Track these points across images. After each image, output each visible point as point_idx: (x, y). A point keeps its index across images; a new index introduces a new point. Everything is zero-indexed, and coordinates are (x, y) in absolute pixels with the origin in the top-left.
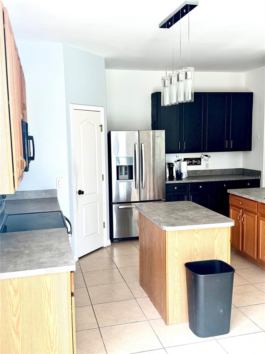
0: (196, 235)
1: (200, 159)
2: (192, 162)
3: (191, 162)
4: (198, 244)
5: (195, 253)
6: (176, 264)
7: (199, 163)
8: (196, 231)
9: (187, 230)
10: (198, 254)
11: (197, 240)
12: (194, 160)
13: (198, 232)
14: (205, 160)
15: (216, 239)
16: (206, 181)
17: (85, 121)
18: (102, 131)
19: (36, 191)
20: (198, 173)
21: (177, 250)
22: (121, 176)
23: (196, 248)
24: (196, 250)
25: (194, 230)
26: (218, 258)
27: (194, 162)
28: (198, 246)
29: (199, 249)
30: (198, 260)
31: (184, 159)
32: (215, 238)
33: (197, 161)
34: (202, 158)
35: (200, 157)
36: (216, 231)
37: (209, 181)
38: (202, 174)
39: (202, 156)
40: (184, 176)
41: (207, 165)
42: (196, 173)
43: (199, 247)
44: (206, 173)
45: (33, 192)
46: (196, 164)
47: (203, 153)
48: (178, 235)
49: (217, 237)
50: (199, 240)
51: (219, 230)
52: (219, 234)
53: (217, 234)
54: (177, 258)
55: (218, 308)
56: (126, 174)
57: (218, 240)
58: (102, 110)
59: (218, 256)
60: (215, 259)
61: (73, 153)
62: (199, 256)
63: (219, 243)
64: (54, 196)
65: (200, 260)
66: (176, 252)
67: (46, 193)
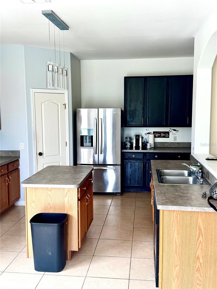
0: (49, 192)
1: (168, 133)
2: (161, 135)
3: (159, 135)
4: (51, 200)
5: (49, 206)
6: (34, 213)
7: (167, 136)
8: (49, 189)
9: (42, 188)
10: (51, 207)
11: (50, 196)
12: (162, 133)
13: (51, 190)
14: (174, 134)
15: (66, 197)
16: (162, 151)
17: (47, 101)
18: (65, 108)
19: (5, 151)
20: (166, 144)
21: (34, 202)
22: (86, 144)
24: (49, 204)
25: (48, 188)
27: (162, 135)
28: (51, 202)
29: (52, 203)
30: (51, 212)
31: (153, 132)
32: (66, 196)
33: (166, 134)
34: (171, 132)
35: (169, 131)
36: (66, 191)
37: (165, 152)
38: (170, 146)
39: (171, 130)
40: (148, 147)
41: (175, 138)
42: (164, 145)
44: (174, 145)
45: (4, 151)
46: (164, 137)
47: (172, 128)
48: (35, 191)
49: (66, 195)
50: (51, 197)
51: (68, 191)
52: (68, 194)
53: (67, 193)
54: (34, 209)
55: (47, 251)
56: (89, 142)
57: (67, 198)
58: (66, 92)
59: (68, 211)
60: (65, 213)
61: (33, 125)
62: (52, 209)
63: (68, 201)
64: (17, 155)
65: (52, 213)
66: (33, 204)
67: (12, 153)
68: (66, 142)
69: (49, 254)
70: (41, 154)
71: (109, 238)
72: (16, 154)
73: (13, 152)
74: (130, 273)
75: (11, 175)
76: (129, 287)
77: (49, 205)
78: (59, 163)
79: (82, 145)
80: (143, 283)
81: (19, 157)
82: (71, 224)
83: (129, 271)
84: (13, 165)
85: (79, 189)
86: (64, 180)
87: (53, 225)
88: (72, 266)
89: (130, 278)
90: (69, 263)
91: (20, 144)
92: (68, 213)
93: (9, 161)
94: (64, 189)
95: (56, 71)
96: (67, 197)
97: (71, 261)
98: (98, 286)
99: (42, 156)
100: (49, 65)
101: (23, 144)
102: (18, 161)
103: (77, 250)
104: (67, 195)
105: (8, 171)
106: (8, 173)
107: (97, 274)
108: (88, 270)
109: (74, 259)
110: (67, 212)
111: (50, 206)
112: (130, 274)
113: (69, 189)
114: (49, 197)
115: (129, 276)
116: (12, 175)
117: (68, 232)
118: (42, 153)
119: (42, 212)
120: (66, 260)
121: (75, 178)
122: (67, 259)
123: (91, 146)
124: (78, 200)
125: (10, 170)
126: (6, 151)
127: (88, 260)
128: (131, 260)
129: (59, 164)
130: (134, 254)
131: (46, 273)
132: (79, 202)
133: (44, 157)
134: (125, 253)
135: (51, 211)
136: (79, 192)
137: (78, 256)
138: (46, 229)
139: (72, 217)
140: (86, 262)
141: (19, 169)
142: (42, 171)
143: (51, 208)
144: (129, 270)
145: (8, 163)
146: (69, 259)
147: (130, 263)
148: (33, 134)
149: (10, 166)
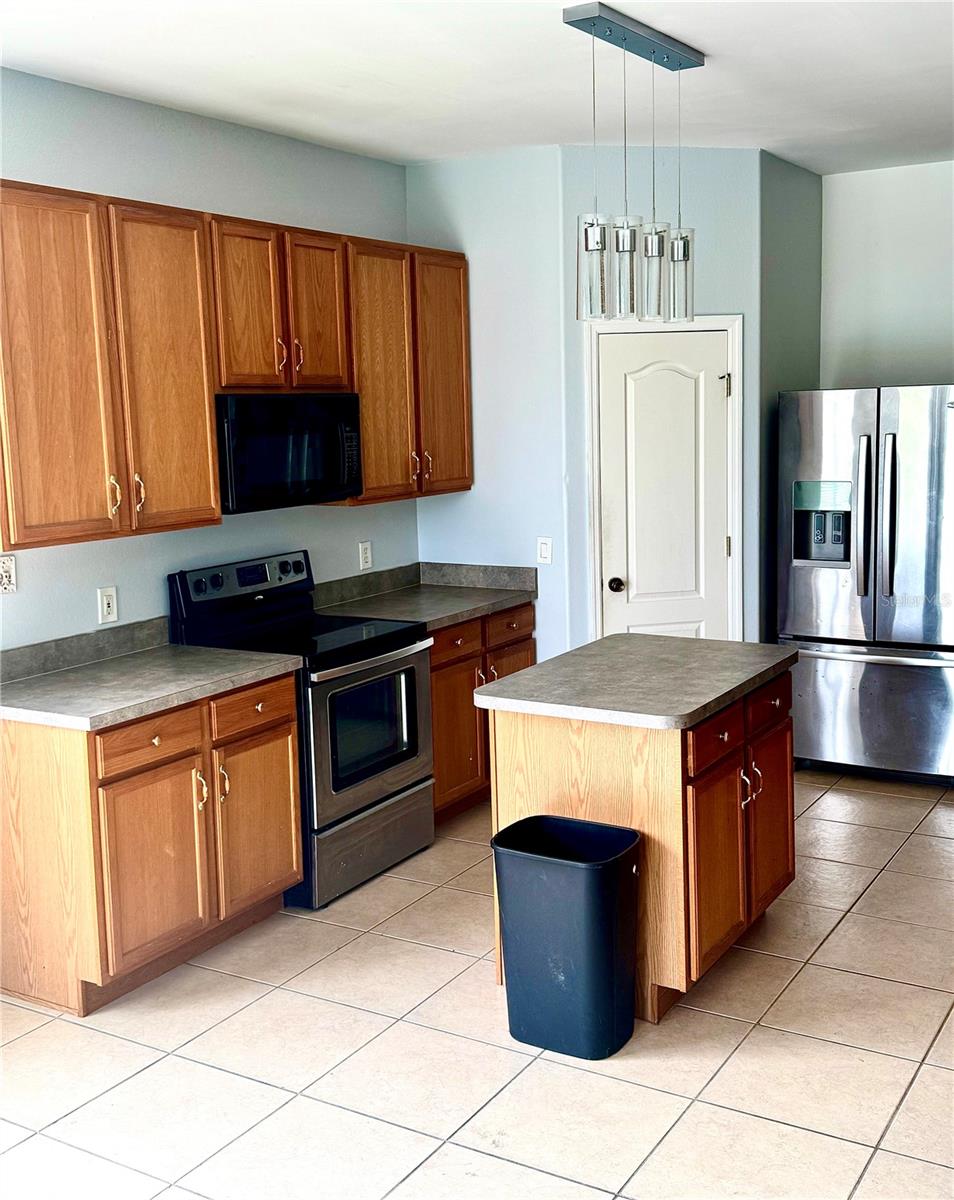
0: (574, 738)
4: (580, 768)
5: (574, 792)
6: (520, 814)
8: (575, 727)
9: (548, 718)
10: (582, 797)
11: (578, 754)
13: (579, 730)
15: (637, 765)
17: (650, 367)
18: (729, 393)
19: (486, 568)
21: (521, 771)
22: (819, 547)
23: (576, 780)
24: (576, 784)
25: (567, 721)
26: (646, 827)
28: (583, 775)
29: (584, 782)
32: (636, 761)
36: (637, 739)
43: (585, 777)
45: (481, 569)
48: (524, 726)
49: (639, 758)
50: (582, 754)
51: (645, 737)
52: (646, 750)
53: (640, 749)
54: (522, 796)
55: (551, 965)
56: (836, 539)
57: (642, 767)
58: (735, 325)
59: (645, 819)
60: (635, 826)
61: (588, 468)
62: (584, 805)
63: (646, 779)
64: (529, 587)
65: (587, 819)
66: (519, 777)
67: (509, 575)
68: (729, 539)
69: (556, 978)
70: (617, 585)
71: (853, 968)
72: (525, 582)
73: (512, 571)
74: (890, 1121)
75: (499, 661)
76: (861, 1177)
77: (576, 790)
78: (696, 625)
79: (803, 552)
80: (937, 1175)
81: (534, 593)
82: (658, 875)
83: (890, 1115)
84: (509, 625)
85: (690, 734)
86: (640, 692)
87: (567, 866)
88: (658, 1047)
89: (882, 1143)
90: (646, 1032)
91: (540, 540)
92: (646, 830)
93: (491, 607)
94: (627, 729)
95: (627, 248)
96: (640, 763)
97: (655, 1027)
98: (731, 1146)
99: (624, 593)
100: (589, 229)
101: (549, 541)
102: (528, 607)
103: (683, 989)
104: (641, 754)
105: (484, 643)
106: (486, 653)
107: (743, 1100)
108: (715, 1075)
109: (673, 1023)
110: (641, 825)
111: (578, 791)
112: (887, 1127)
113: (649, 733)
114: (574, 755)
115: (882, 1137)
116: (504, 660)
117: (645, 905)
118: (624, 579)
119: (551, 814)
120: (636, 1021)
121: (688, 689)
122: (643, 1018)
123: (842, 557)
124: (686, 780)
125: (493, 643)
126: (490, 569)
127: (726, 1038)
128: (920, 1073)
129: (697, 631)
130: (942, 1050)
131: (548, 1054)
132: (690, 788)
133: (633, 598)
134: (903, 1040)
135: (583, 814)
136: (691, 749)
137: (691, 1014)
138: (545, 878)
139: (661, 847)
140: (718, 1045)
141: (535, 640)
142: (578, 652)
143: (583, 802)
144: (892, 1112)
145: (487, 616)
146: (650, 1019)
147: (907, 1084)
148: (587, 503)
149: (493, 628)
